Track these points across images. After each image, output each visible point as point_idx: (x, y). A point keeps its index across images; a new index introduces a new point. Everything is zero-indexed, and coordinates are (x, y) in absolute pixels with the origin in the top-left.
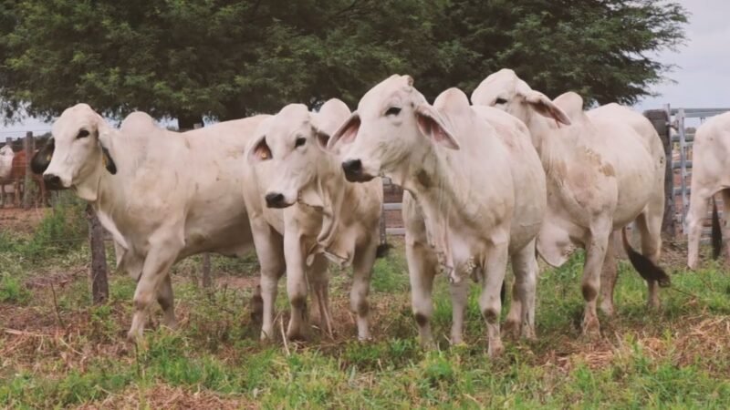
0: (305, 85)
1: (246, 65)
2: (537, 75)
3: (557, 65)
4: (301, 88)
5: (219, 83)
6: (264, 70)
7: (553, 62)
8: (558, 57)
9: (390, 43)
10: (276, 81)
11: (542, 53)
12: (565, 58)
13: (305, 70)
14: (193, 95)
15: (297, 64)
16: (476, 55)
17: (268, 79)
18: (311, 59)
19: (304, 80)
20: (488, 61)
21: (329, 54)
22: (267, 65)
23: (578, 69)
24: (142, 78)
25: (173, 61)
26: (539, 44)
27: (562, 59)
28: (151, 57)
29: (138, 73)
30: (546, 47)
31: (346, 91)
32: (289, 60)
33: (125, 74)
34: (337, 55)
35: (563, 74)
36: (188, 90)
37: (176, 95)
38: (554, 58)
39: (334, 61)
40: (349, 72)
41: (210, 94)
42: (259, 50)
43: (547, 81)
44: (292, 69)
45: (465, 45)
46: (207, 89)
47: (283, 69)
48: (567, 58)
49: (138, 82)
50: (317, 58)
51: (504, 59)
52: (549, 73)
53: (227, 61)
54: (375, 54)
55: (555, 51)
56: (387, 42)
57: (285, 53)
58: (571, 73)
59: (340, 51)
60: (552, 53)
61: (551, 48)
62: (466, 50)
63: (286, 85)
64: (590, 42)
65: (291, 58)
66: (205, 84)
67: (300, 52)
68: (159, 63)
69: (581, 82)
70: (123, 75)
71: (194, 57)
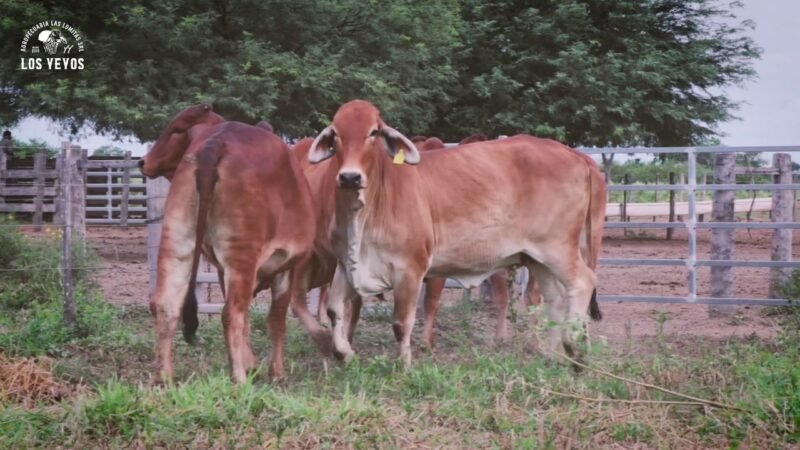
0: (275, 107)
1: (211, 81)
2: (581, 109)
3: (603, 99)
4: (270, 110)
5: (182, 100)
6: (231, 88)
7: (599, 95)
8: (605, 90)
9: (377, 64)
10: (242, 101)
11: (589, 85)
12: (612, 91)
13: (278, 90)
14: (150, 112)
15: (267, 84)
16: (517, 84)
17: (234, 99)
18: (284, 79)
19: (274, 102)
20: (530, 91)
21: (305, 73)
22: (235, 83)
23: (626, 105)
24: (93, 92)
25: (130, 74)
26: (584, 74)
27: (610, 93)
28: (105, 69)
29: (90, 86)
30: (592, 79)
31: (323, 115)
32: (257, 78)
33: (76, 86)
34: (314, 75)
35: (609, 109)
36: (145, 107)
37: (128, 112)
38: (601, 92)
39: (309, 82)
40: (327, 95)
41: (168, 111)
42: (228, 66)
43: (591, 115)
44: (262, 89)
45: (505, 73)
46: (166, 107)
47: (252, 89)
48: (615, 93)
49: (88, 96)
50: (291, 77)
51: (545, 90)
52: (594, 107)
53: (193, 77)
54: (358, 76)
55: (601, 83)
56: (375, 63)
57: (255, 70)
58: (619, 109)
59: (317, 71)
60: (598, 86)
61: (598, 80)
62: (506, 79)
63: (254, 106)
64: (640, 75)
65: (261, 76)
66: (165, 100)
67: (271, 70)
68: (115, 76)
69: (630, 118)
70: (72, 87)
71: (155, 71)
